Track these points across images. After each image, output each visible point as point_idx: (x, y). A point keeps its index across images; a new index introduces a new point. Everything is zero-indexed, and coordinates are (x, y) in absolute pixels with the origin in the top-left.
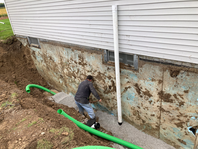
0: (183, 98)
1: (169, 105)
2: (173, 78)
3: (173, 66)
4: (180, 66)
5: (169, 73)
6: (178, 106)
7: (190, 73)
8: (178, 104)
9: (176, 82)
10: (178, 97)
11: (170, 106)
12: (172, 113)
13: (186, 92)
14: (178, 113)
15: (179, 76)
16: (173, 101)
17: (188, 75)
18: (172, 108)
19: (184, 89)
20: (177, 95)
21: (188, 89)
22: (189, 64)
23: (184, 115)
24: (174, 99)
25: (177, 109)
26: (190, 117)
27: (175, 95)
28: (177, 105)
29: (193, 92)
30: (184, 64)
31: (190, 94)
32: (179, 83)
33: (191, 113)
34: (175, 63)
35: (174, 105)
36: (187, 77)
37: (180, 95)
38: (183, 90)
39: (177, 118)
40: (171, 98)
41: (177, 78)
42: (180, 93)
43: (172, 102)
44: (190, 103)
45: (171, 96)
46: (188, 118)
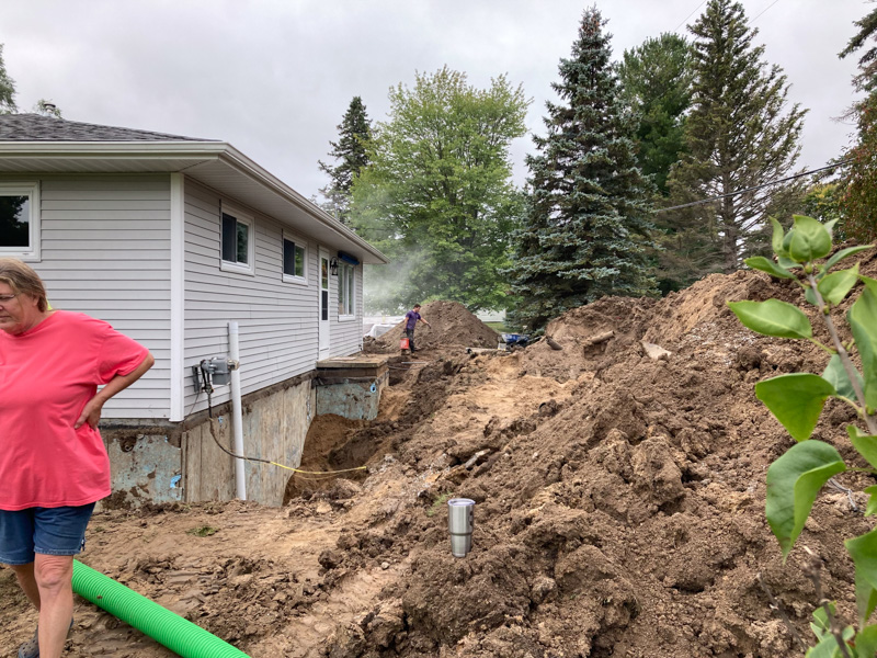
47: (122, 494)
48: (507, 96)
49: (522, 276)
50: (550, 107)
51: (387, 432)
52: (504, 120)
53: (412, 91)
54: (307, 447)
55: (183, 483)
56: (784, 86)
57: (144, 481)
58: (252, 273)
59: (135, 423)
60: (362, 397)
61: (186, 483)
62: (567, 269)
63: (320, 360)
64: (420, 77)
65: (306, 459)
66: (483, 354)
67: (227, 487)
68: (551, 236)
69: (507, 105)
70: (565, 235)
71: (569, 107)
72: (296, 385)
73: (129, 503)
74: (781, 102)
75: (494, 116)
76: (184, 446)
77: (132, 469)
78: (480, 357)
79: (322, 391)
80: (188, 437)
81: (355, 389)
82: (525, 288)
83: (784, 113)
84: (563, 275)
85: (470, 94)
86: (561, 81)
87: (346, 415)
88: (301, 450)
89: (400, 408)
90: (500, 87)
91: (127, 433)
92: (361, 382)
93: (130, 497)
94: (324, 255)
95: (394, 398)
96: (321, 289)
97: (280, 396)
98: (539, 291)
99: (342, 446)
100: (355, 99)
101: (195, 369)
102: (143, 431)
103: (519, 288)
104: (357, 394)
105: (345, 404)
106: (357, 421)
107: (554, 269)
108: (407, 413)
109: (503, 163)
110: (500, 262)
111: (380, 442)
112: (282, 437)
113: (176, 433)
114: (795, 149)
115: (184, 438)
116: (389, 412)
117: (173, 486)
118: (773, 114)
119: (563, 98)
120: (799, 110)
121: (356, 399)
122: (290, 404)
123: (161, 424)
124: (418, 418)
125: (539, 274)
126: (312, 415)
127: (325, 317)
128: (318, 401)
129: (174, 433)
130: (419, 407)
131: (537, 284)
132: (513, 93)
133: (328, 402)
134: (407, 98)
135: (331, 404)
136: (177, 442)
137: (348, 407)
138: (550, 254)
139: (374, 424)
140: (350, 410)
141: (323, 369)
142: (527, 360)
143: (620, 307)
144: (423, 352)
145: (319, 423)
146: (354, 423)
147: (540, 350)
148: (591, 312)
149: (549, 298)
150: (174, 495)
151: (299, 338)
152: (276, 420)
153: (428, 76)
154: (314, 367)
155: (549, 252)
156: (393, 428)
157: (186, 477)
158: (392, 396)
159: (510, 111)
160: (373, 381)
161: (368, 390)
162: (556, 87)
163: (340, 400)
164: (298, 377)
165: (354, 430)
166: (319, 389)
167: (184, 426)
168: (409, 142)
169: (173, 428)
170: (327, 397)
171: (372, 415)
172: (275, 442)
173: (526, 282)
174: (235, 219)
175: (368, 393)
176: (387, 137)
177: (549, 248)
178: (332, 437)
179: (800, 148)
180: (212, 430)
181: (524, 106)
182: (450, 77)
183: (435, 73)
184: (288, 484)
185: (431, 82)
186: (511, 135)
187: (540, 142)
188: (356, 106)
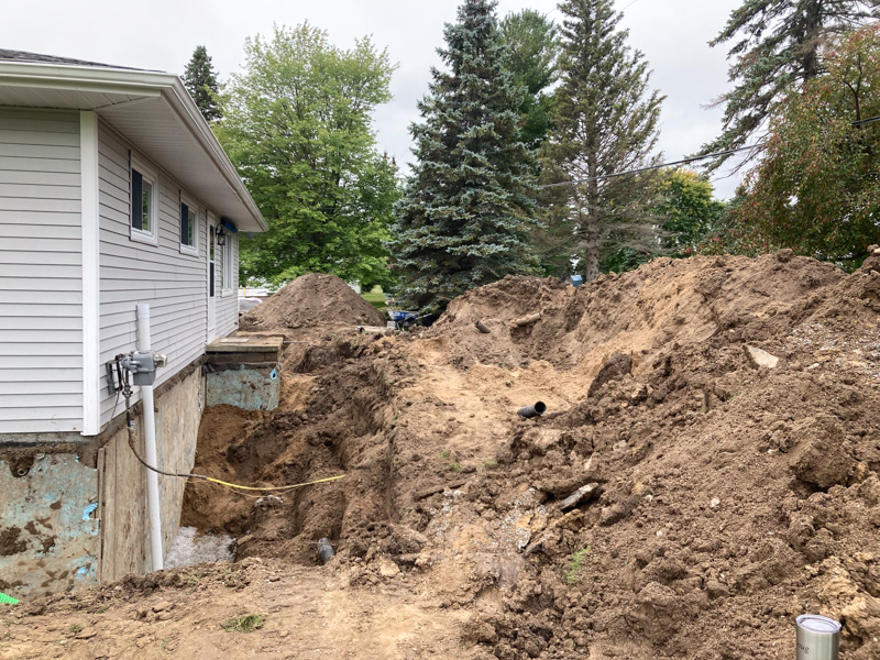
0: (50, 527)
1: (16, 563)
2: (19, 479)
3: (16, 449)
4: (34, 444)
5: (8, 468)
6: (41, 555)
7: (57, 457)
8: (42, 547)
9: (30, 487)
10: (40, 527)
11: (22, 564)
12: (28, 582)
13: (56, 506)
14: (44, 574)
15: (34, 471)
16: (28, 545)
17: (55, 462)
18: (25, 568)
19: (49, 501)
20: (35, 523)
21: (58, 499)
22: (53, 435)
23: (58, 575)
24: (30, 536)
25: (41, 564)
26: (74, 572)
27: (30, 527)
28: (39, 551)
29: (72, 501)
30: (41, 439)
31: (65, 508)
32: (37, 487)
33: (75, 561)
34: (20, 441)
35: (30, 556)
36: (53, 467)
37: (42, 521)
38: (49, 505)
39: (44, 590)
40: (20, 539)
41: (30, 477)
42: (41, 514)
43: (25, 549)
44: (68, 534)
45: (20, 531)
46: (70, 576)
47: (15, 531)
48: (371, 59)
49: (408, 249)
50: (435, 73)
51: (297, 425)
52: (367, 84)
53: (269, 44)
54: (200, 444)
55: (99, 513)
56: (646, 71)
57: (43, 514)
58: (156, 243)
59: (31, 440)
60: (261, 385)
61: (103, 512)
62: (456, 245)
63: (209, 343)
64: (279, 30)
65: (201, 458)
66: (388, 334)
67: (138, 506)
68: (440, 209)
69: (371, 68)
70: (453, 208)
71: (452, 75)
72: (191, 374)
73: (24, 543)
74: (643, 86)
75: (357, 79)
76: (101, 465)
77: (27, 500)
78: (385, 338)
79: (213, 379)
80: (105, 454)
81: (253, 376)
82: (411, 262)
83: (645, 99)
84: (452, 251)
85: (333, 53)
86: (446, 47)
87: (242, 405)
88: (194, 449)
89: (304, 396)
90: (365, 49)
91: (19, 453)
92: (259, 367)
93: (25, 535)
94: (212, 222)
95: (295, 385)
96: (209, 261)
97: (177, 388)
98: (426, 266)
99: (242, 441)
100: (199, 48)
101: (109, 366)
102: (43, 449)
103: (405, 262)
104: (255, 382)
105: (240, 392)
106: (255, 412)
107: (443, 244)
108: (314, 403)
109: (364, 130)
110: (364, 234)
111: (290, 436)
112: (180, 435)
113: (91, 449)
114: (654, 134)
115: (101, 455)
116: (291, 400)
117: (86, 517)
118: (635, 98)
119: (447, 64)
120: (658, 97)
121: (253, 387)
122: (186, 396)
123: (69, 439)
124: (330, 408)
125: (426, 248)
126: (202, 406)
127: (212, 295)
128: (207, 390)
129: (87, 450)
130: (330, 396)
131: (424, 259)
132: (377, 57)
133: (219, 391)
134: (265, 52)
135: (224, 393)
136: (92, 462)
137: (243, 396)
138: (436, 227)
139: (278, 415)
140: (246, 400)
141: (214, 353)
142: (454, 344)
143: (525, 286)
144: (301, 330)
145: (212, 415)
146: (252, 414)
147: (467, 333)
148: (496, 291)
149: (436, 274)
150: (88, 529)
151: (193, 319)
152: (175, 418)
153: (287, 29)
154: (203, 352)
155: (436, 225)
156: (303, 420)
157: (104, 504)
158: (292, 382)
159: (374, 75)
160: (273, 366)
161: (267, 377)
162: (441, 53)
163: (235, 388)
164: (192, 364)
165: (252, 422)
166: (209, 376)
167: (101, 440)
168: (266, 99)
169: (87, 444)
170: (218, 385)
171: (272, 405)
172: (175, 443)
173: (411, 256)
174: (141, 175)
175: (268, 380)
176: (241, 92)
177: (437, 221)
178: (228, 431)
179: (658, 133)
180: (131, 442)
181: (390, 71)
182: (310, 34)
183: (294, 27)
184: (186, 489)
185: (291, 37)
186: (375, 100)
187: (425, 110)
188: (200, 57)
